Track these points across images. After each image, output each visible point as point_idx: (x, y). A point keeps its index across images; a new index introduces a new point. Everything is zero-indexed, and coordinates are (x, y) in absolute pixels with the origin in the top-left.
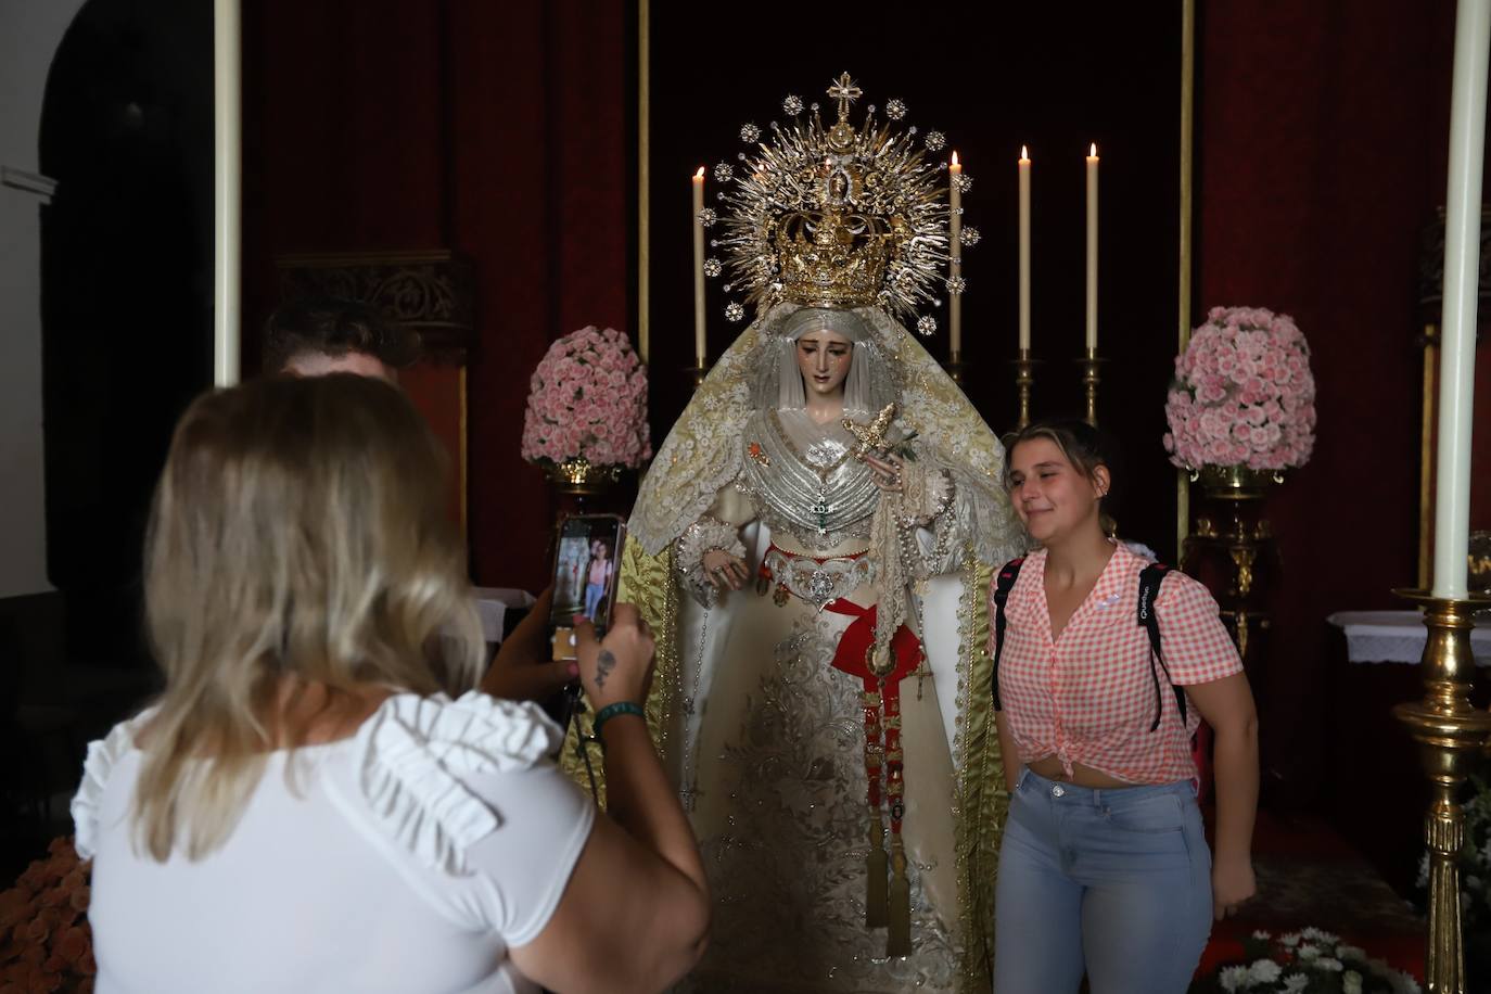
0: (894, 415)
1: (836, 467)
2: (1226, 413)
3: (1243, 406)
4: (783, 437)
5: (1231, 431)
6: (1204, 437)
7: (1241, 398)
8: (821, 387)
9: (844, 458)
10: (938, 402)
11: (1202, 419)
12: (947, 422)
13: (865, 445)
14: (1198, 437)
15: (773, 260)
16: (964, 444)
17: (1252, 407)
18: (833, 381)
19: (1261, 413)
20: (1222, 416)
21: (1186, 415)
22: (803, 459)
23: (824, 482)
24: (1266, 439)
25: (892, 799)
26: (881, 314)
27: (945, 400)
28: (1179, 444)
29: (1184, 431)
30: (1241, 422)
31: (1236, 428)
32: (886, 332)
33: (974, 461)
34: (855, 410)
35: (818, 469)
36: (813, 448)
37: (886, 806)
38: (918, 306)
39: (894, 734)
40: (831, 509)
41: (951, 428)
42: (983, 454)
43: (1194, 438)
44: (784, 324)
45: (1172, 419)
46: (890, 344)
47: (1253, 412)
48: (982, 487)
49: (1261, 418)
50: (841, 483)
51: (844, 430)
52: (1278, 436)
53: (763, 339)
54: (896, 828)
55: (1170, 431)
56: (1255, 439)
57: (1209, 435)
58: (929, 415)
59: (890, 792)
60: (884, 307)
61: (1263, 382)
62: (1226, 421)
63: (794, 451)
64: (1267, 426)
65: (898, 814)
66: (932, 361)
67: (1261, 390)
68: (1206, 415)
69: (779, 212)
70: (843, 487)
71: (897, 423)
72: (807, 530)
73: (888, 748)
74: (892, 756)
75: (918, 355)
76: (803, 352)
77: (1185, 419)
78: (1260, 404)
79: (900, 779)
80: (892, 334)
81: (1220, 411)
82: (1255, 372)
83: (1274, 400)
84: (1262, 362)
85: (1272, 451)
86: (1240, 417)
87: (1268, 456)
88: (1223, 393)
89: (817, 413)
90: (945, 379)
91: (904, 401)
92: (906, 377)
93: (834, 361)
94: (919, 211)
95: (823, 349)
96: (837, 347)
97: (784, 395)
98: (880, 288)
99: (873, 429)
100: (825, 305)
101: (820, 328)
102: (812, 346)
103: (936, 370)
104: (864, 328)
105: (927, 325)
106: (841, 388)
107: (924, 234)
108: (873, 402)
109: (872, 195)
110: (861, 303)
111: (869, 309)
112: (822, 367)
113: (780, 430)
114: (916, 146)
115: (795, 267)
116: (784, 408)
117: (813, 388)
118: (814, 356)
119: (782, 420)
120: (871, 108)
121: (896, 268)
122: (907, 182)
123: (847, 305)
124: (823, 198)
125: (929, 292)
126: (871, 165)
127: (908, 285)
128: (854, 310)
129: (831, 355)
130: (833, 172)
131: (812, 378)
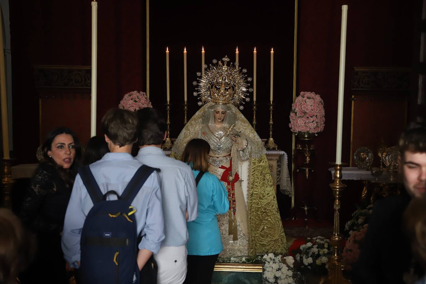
0: (234, 126)
1: (222, 137)
2: (304, 119)
3: (308, 118)
4: (210, 131)
5: (305, 124)
6: (299, 125)
7: (307, 116)
8: (219, 121)
9: (224, 136)
11: (298, 120)
12: (245, 127)
13: (228, 133)
15: (209, 93)
16: (249, 132)
17: (310, 118)
18: (222, 119)
19: (312, 119)
20: (303, 120)
21: (295, 119)
22: (215, 136)
23: (220, 140)
24: (313, 126)
25: (233, 208)
26: (232, 105)
27: (245, 123)
28: (293, 126)
29: (294, 123)
30: (307, 121)
31: (306, 123)
32: (233, 109)
33: (250, 136)
34: (226, 125)
35: (218, 138)
36: (217, 133)
37: (232, 210)
38: (240, 103)
39: (233, 194)
40: (221, 146)
41: (246, 129)
42: (252, 134)
43: (296, 125)
44: (211, 107)
45: (291, 120)
46: (234, 111)
48: (252, 142)
49: (312, 121)
50: (223, 141)
51: (224, 129)
52: (315, 125)
53: (206, 110)
54: (234, 214)
55: (291, 123)
56: (310, 126)
58: (241, 126)
59: (233, 206)
60: (233, 104)
61: (312, 112)
63: (213, 134)
64: (313, 122)
65: (235, 211)
66: (242, 115)
69: (210, 83)
70: (224, 142)
71: (234, 128)
72: (215, 151)
73: (233, 197)
74: (233, 199)
75: (239, 114)
76: (216, 113)
78: (312, 117)
79: (235, 204)
80: (234, 109)
81: (302, 118)
82: (311, 109)
83: (315, 116)
84: (312, 107)
85: (315, 128)
86: (307, 120)
87: (313, 129)
88: (303, 114)
89: (217, 126)
90: (245, 119)
91: (236, 123)
92: (237, 118)
93: (223, 115)
94: (241, 84)
95: (220, 113)
96: (223, 113)
97: (210, 122)
98: (232, 100)
99: (230, 129)
100: (221, 104)
101: (220, 108)
102: (218, 112)
103: (243, 117)
104: (229, 108)
105: (242, 108)
106: (223, 120)
107: (241, 89)
108: (230, 123)
109: (231, 81)
110: (228, 103)
111: (230, 104)
112: (220, 117)
113: (209, 129)
114: (241, 71)
115: (215, 96)
116: (210, 124)
117: (217, 121)
118: (218, 114)
119: (210, 127)
120: (232, 63)
121: (235, 95)
122: (238, 79)
123: (226, 104)
124: (220, 81)
125: (242, 101)
126: (231, 74)
127: (238, 99)
128: (227, 105)
129: (222, 114)
130: (223, 75)
131: (218, 119)
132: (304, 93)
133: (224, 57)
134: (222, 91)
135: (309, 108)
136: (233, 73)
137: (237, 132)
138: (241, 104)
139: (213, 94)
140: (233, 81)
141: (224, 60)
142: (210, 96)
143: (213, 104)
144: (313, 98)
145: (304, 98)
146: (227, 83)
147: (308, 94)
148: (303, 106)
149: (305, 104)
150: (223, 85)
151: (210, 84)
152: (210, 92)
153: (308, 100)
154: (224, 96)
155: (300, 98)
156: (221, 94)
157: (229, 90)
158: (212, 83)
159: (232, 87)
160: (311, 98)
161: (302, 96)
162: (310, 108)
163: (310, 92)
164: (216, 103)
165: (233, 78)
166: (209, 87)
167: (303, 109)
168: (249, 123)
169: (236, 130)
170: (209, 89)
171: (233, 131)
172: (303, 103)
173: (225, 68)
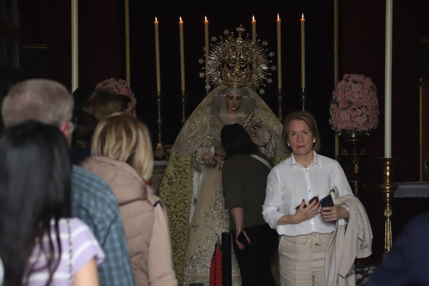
0: (253, 116)
2: (349, 112)
3: (354, 109)
4: (222, 123)
5: (351, 118)
6: (342, 120)
7: (354, 106)
8: (233, 109)
10: (264, 112)
11: (341, 114)
13: (245, 125)
14: (340, 120)
15: (219, 73)
16: (272, 124)
17: (357, 109)
18: (237, 107)
20: (347, 112)
21: (336, 112)
24: (362, 120)
26: (250, 89)
27: (267, 112)
28: (334, 122)
29: (335, 118)
30: (354, 115)
31: (352, 117)
32: (251, 93)
33: (274, 129)
34: (242, 115)
38: (259, 86)
41: (268, 119)
42: (277, 126)
43: (339, 120)
44: (223, 91)
45: (331, 113)
46: (252, 97)
47: (358, 111)
48: (278, 136)
49: (360, 113)
51: (240, 120)
52: (366, 119)
55: (331, 118)
56: (358, 120)
57: (343, 119)
58: (262, 116)
60: (250, 87)
61: (360, 101)
62: (349, 114)
64: (362, 116)
66: (263, 101)
67: (360, 104)
68: (342, 112)
71: (254, 118)
75: (259, 99)
76: (229, 99)
77: (336, 113)
78: (360, 108)
80: (253, 94)
81: (346, 111)
82: (358, 98)
83: (364, 107)
84: (360, 94)
85: (364, 124)
86: (353, 113)
87: (363, 126)
88: (348, 105)
89: (231, 116)
90: (267, 106)
91: (255, 112)
92: (256, 106)
93: (238, 102)
94: (260, 61)
95: (235, 98)
96: (239, 98)
97: (222, 111)
98: (249, 82)
99: (248, 120)
100: (236, 87)
101: (234, 93)
102: (232, 98)
103: (264, 103)
104: (246, 93)
105: (262, 91)
106: (238, 109)
107: (261, 67)
108: (247, 113)
109: (248, 57)
110: (245, 86)
111: (247, 87)
112: (235, 104)
113: (221, 120)
114: (260, 44)
115: (228, 76)
116: (221, 114)
117: (231, 109)
118: (232, 100)
119: (221, 118)
120: (248, 34)
121: (253, 76)
122: (257, 54)
123: (241, 87)
124: (234, 57)
125: (262, 82)
126: (247, 49)
127: (257, 80)
128: (243, 88)
129: (237, 100)
130: (237, 50)
131: (231, 106)
132: (349, 76)
133: (238, 26)
134: (237, 70)
135: (355, 97)
136: (250, 47)
137: (257, 123)
138: (261, 87)
139: (225, 75)
140: (251, 57)
141: (238, 30)
142: (221, 77)
143: (225, 87)
144: (361, 82)
145: (348, 83)
146: (243, 60)
147: (354, 77)
148: (347, 93)
149: (349, 91)
150: (238, 63)
151: (221, 62)
152: (221, 72)
153: (354, 85)
154: (239, 77)
155: (343, 82)
156: (235, 74)
157: (245, 69)
158: (223, 60)
159: (250, 64)
160: (359, 81)
161: (346, 80)
162: (357, 96)
163: (356, 75)
164: (229, 85)
165: (250, 53)
166: (219, 66)
167: (347, 97)
168: (272, 112)
169: (256, 121)
170: (219, 69)
171: (252, 122)
172: (346, 89)
173: (239, 41)
